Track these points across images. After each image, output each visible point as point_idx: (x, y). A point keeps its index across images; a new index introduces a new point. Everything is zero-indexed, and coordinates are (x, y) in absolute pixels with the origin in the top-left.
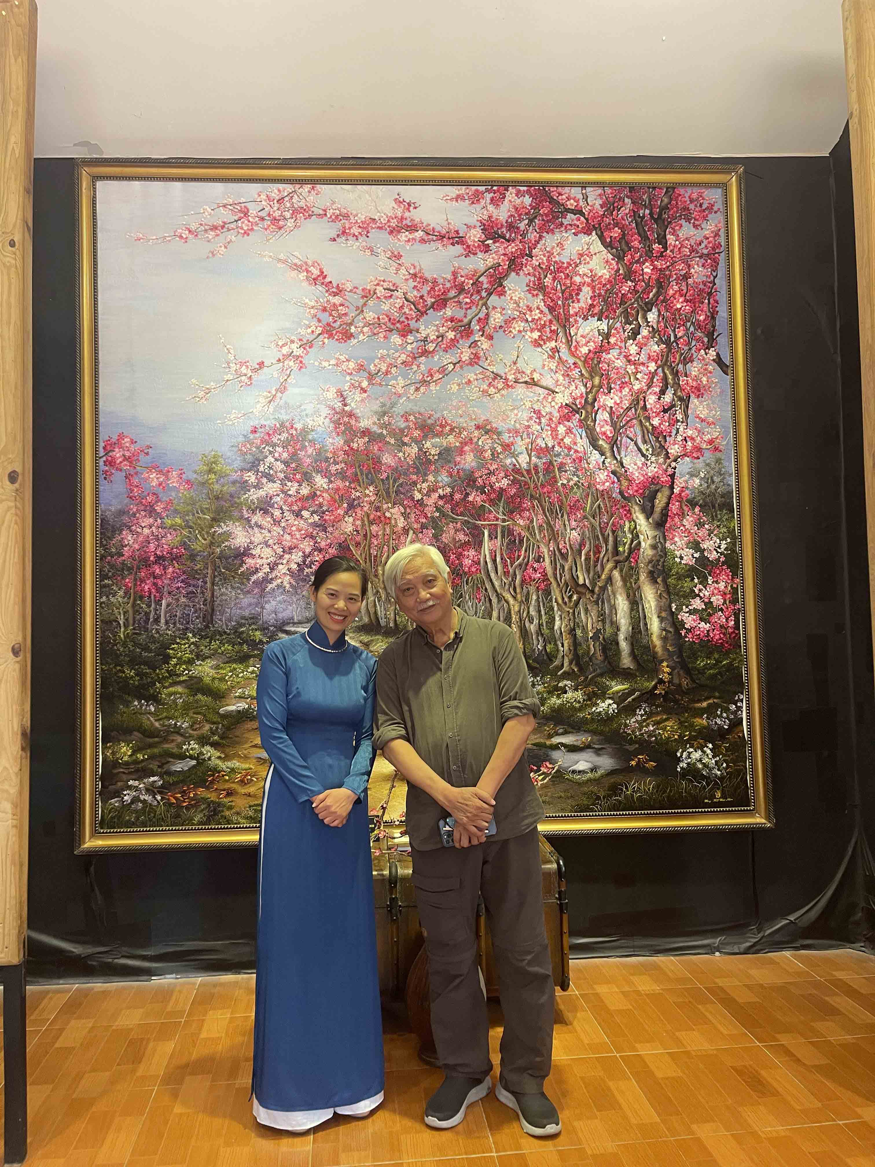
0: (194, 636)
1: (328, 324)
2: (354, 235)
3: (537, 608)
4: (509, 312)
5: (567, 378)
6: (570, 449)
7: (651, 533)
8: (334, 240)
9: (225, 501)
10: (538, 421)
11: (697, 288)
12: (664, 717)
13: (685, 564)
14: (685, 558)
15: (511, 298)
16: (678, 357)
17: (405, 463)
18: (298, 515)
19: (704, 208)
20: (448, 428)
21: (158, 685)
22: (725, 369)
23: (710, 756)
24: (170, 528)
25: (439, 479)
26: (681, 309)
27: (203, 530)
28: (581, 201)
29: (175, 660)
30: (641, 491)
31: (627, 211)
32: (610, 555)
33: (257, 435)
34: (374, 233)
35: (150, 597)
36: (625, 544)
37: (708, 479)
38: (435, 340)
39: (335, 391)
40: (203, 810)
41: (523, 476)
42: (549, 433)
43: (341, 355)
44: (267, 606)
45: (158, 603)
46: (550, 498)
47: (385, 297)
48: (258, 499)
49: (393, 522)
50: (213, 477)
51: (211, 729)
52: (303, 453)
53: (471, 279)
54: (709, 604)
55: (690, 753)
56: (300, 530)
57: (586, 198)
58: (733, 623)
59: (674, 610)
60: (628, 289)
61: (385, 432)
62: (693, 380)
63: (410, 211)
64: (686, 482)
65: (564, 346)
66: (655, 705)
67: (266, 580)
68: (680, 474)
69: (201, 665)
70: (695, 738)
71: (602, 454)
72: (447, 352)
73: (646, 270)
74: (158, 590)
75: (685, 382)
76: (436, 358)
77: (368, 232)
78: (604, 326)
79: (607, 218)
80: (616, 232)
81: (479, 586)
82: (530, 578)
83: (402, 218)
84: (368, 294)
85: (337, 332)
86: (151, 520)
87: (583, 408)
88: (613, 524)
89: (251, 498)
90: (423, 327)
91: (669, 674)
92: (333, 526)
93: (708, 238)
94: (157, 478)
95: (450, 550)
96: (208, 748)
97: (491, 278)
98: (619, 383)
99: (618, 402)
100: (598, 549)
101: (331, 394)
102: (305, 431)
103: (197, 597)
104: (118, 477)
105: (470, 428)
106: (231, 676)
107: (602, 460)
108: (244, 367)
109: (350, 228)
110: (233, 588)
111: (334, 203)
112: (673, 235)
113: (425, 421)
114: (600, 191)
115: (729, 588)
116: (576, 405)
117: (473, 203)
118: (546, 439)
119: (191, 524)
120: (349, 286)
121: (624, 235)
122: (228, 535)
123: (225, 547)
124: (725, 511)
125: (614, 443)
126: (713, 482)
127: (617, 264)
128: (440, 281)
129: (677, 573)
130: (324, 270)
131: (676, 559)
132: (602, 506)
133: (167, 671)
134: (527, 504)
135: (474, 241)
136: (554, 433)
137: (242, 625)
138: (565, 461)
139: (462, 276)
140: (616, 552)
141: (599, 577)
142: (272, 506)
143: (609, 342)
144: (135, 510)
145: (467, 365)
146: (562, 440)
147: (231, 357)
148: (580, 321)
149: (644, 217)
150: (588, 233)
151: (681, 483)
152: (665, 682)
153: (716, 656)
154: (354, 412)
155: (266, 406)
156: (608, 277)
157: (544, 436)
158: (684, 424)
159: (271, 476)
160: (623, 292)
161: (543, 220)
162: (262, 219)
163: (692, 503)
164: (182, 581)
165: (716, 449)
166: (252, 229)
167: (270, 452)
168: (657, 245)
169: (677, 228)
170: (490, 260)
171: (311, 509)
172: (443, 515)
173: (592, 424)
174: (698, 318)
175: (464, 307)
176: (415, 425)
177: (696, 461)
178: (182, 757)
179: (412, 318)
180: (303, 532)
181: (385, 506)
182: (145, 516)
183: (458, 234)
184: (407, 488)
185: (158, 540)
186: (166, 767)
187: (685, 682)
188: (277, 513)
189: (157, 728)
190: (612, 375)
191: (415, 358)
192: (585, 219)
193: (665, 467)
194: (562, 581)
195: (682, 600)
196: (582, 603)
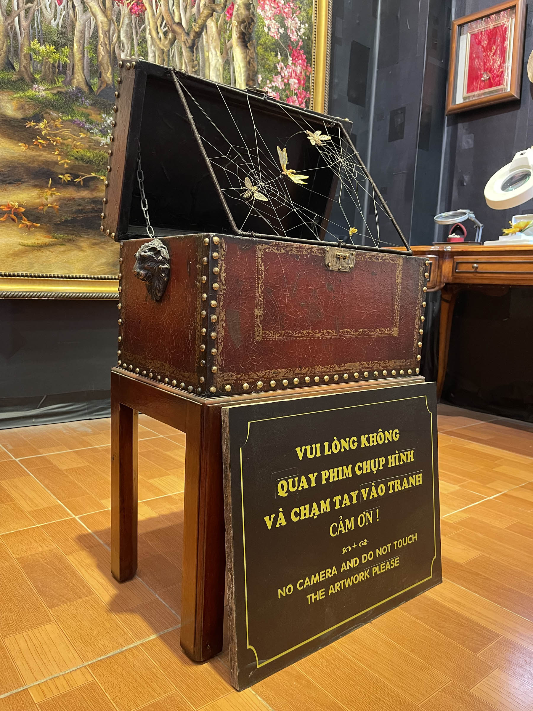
13: (272, 36)
14: (272, 30)
54: (287, 85)
59: (259, 82)
115: (304, 75)
129: (265, 43)
131: (265, 28)
141: (195, 20)
194: (158, 12)
195: (267, 73)
196: (177, 45)
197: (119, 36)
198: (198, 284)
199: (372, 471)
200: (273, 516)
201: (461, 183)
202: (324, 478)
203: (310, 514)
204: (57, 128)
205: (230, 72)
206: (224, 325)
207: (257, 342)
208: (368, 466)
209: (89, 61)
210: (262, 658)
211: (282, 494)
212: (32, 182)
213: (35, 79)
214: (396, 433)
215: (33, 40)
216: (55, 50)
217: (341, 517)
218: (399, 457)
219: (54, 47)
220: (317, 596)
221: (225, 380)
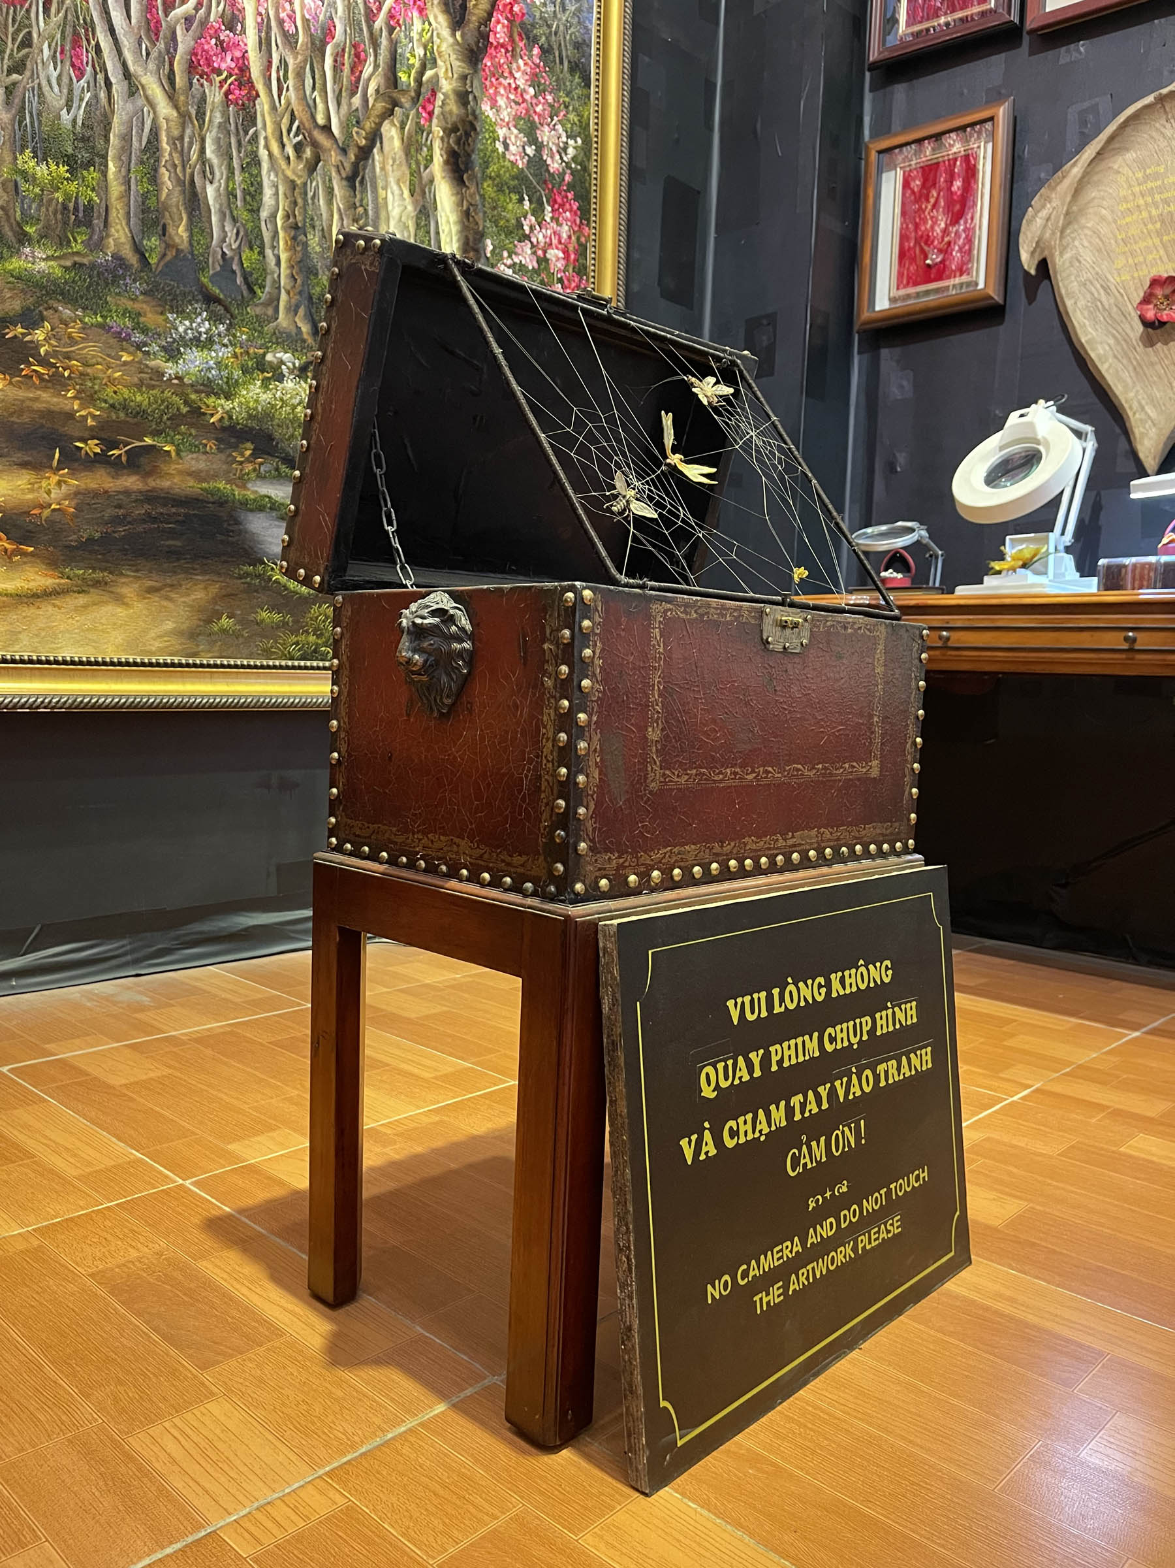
3: (222, 146)
7: (457, 66)
13: (512, 162)
14: (511, 148)
32: (382, 81)
36: (409, 68)
59: (488, 254)
81: (81, 30)
82: (209, 62)
100: (358, 55)
115: (575, 241)
126: (564, 8)
129: (498, 175)
131: (498, 144)
140: (393, 79)
141: (359, 122)
163: (530, 36)
194: (283, 102)
195: (503, 237)
196: (322, 172)
197: (202, 151)
198: (548, 682)
199: (851, 1044)
200: (694, 1137)
201: (891, 467)
202: (775, 1059)
203: (754, 1132)
204: (73, 341)
205: (428, 232)
206: (598, 760)
207: (651, 792)
208: (845, 1035)
209: (140, 199)
210: (686, 1426)
211: (708, 1092)
212: (18, 456)
213: (25, 234)
214: (887, 968)
215: (22, 153)
216: (68, 175)
217: (804, 1138)
218: (894, 1013)
219: (66, 168)
220: (771, 1297)
221: (600, 869)
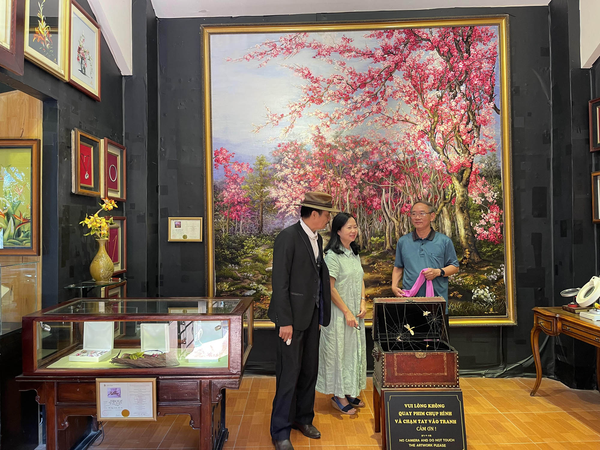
0: (254, 236)
1: (312, 96)
2: (324, 55)
3: (407, 224)
4: (395, 88)
5: (422, 118)
6: (423, 151)
7: (461, 190)
8: (315, 57)
9: (267, 177)
10: (408, 138)
11: (485, 73)
12: (466, 274)
13: (478, 204)
14: (477, 201)
15: (396, 82)
16: (475, 106)
17: (346, 159)
18: (299, 183)
19: (488, 35)
20: (366, 142)
21: (239, 258)
22: (498, 111)
23: (488, 293)
24: (243, 189)
25: (362, 166)
26: (477, 84)
27: (257, 190)
28: (429, 35)
29: (246, 247)
30: (457, 170)
31: (451, 39)
32: (442, 200)
33: (281, 147)
34: (333, 54)
35: (235, 220)
36: (449, 195)
37: (489, 164)
38: (361, 102)
39: (315, 127)
40: (259, 312)
41: (401, 164)
42: (414, 143)
43: (318, 110)
44: (285, 224)
45: (239, 222)
46: (414, 174)
47: (338, 83)
48: (281, 176)
49: (341, 186)
50: (262, 166)
51: (262, 277)
52: (301, 155)
53: (377, 73)
54: (488, 222)
55: (478, 291)
56: (300, 190)
57: (431, 33)
58: (500, 231)
59: (471, 225)
60: (451, 75)
61: (337, 145)
62: (482, 117)
63: (349, 43)
64: (478, 165)
65: (420, 103)
66: (462, 269)
67: (285, 212)
68: (476, 162)
69: (257, 249)
70: (481, 284)
71: (439, 153)
72: (366, 107)
73: (460, 66)
74: (239, 217)
75: (478, 118)
76: (361, 110)
77: (330, 53)
78: (439, 93)
79: (441, 42)
80: (446, 49)
81: (381, 214)
82: (404, 211)
83: (345, 46)
84: (330, 82)
85: (316, 100)
86: (235, 186)
87: (430, 132)
88: (444, 186)
89: (278, 176)
90: (355, 96)
91: (469, 255)
92: (314, 188)
93: (490, 50)
94: (238, 167)
95: (367, 198)
96: (261, 285)
97: (387, 72)
98: (446, 120)
99: (446, 129)
100: (436, 197)
101: (313, 128)
102: (302, 145)
103: (255, 220)
104: (221, 167)
105: (376, 142)
106: (270, 255)
107: (438, 156)
108: (275, 117)
109: (322, 52)
110: (271, 216)
111: (314, 40)
112: (473, 48)
113: (356, 139)
114: (438, 30)
115: (498, 215)
116: (426, 131)
117: (378, 38)
118: (412, 147)
119: (252, 188)
120: (321, 79)
121: (450, 50)
122: (268, 192)
123: (267, 197)
124: (497, 179)
125: (444, 148)
126: (491, 165)
127: (446, 64)
128: (363, 75)
129: (473, 208)
130: (310, 71)
131: (473, 202)
132: (438, 177)
133: (243, 252)
134: (403, 176)
135: (379, 56)
136: (416, 144)
137: (275, 232)
138: (421, 157)
139: (373, 72)
140: (445, 199)
141: (436, 210)
142: (287, 179)
143: (442, 101)
144: (228, 181)
145: (375, 113)
146: (420, 147)
147: (269, 112)
148: (428, 91)
149: (459, 41)
150: (433, 50)
151: (476, 166)
152: (467, 259)
153: (491, 246)
154: (324, 136)
155: (285, 135)
156: (442, 70)
157: (411, 145)
158: (478, 138)
159: (287, 166)
160: (449, 77)
161: (411, 44)
162: (282, 49)
163: (481, 176)
164: (249, 213)
165: (493, 150)
166: (278, 54)
167: (286, 155)
168: (465, 54)
169: (475, 45)
170: (386, 64)
171: (304, 180)
172: (364, 182)
173: (434, 139)
174: (485, 88)
175: (374, 86)
176: (351, 141)
177: (483, 156)
178: (250, 289)
179: (350, 92)
180: (301, 191)
181: (337, 179)
182: (233, 184)
183: (371, 52)
184: (348, 170)
185: (238, 194)
186: (243, 293)
187: (476, 258)
188: (290, 182)
189: (239, 277)
190: (443, 116)
191: (351, 111)
192: (431, 43)
193: (468, 159)
195: (476, 220)
197: (403, 226)
199: (433, 415)
200: (397, 420)
202: (414, 414)
203: (410, 422)
204: (381, 265)
205: (455, 226)
206: (386, 372)
207: (396, 376)
209: (392, 239)
211: (400, 415)
212: (372, 286)
213: (373, 250)
214: (443, 405)
215: (372, 237)
216: (379, 238)
217: (421, 426)
218: (445, 413)
220: (413, 445)
221: (387, 384)
